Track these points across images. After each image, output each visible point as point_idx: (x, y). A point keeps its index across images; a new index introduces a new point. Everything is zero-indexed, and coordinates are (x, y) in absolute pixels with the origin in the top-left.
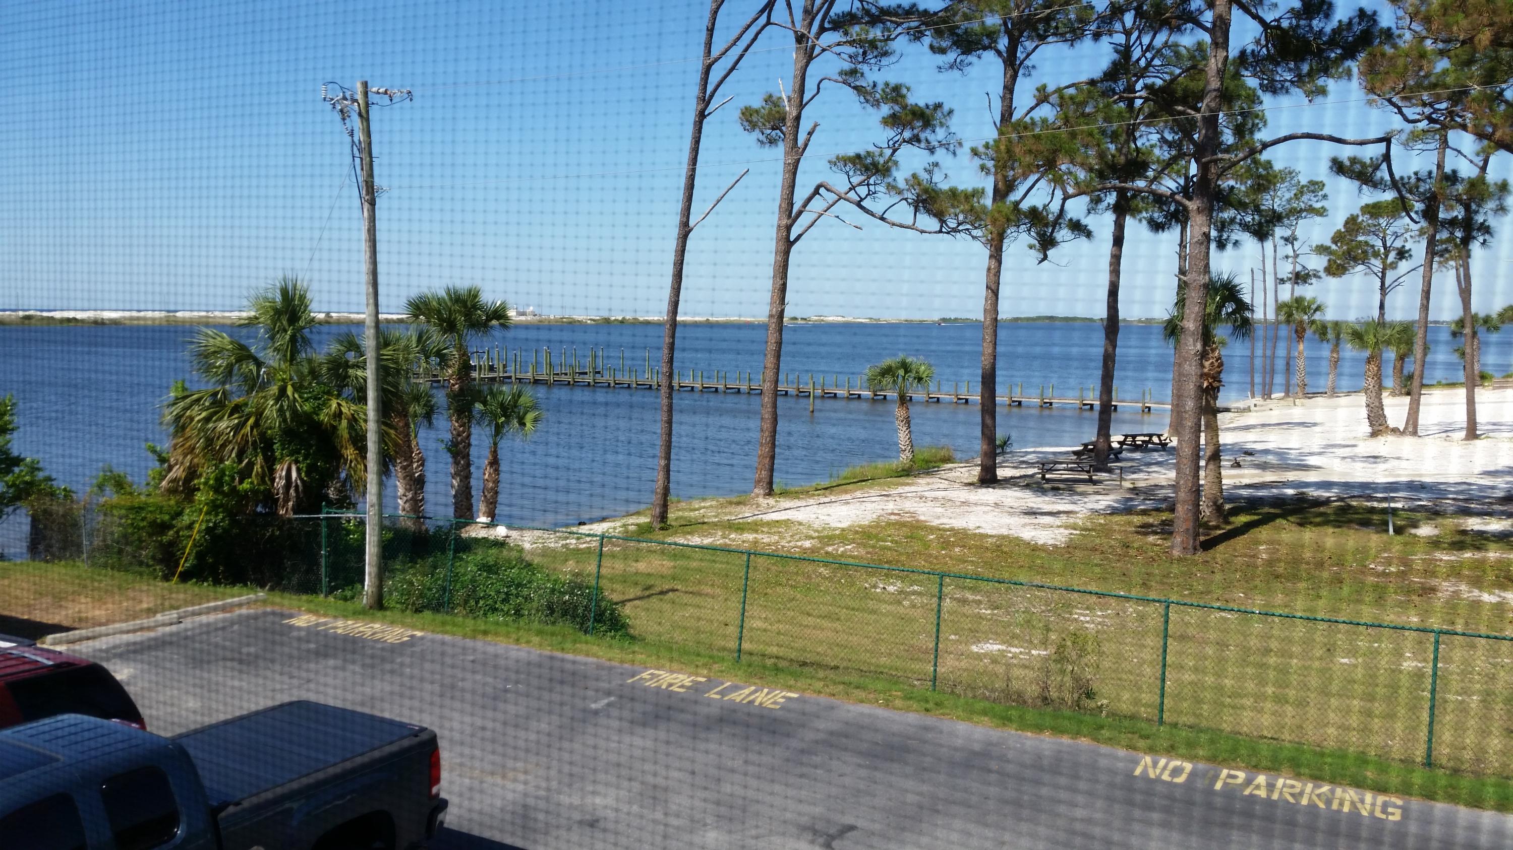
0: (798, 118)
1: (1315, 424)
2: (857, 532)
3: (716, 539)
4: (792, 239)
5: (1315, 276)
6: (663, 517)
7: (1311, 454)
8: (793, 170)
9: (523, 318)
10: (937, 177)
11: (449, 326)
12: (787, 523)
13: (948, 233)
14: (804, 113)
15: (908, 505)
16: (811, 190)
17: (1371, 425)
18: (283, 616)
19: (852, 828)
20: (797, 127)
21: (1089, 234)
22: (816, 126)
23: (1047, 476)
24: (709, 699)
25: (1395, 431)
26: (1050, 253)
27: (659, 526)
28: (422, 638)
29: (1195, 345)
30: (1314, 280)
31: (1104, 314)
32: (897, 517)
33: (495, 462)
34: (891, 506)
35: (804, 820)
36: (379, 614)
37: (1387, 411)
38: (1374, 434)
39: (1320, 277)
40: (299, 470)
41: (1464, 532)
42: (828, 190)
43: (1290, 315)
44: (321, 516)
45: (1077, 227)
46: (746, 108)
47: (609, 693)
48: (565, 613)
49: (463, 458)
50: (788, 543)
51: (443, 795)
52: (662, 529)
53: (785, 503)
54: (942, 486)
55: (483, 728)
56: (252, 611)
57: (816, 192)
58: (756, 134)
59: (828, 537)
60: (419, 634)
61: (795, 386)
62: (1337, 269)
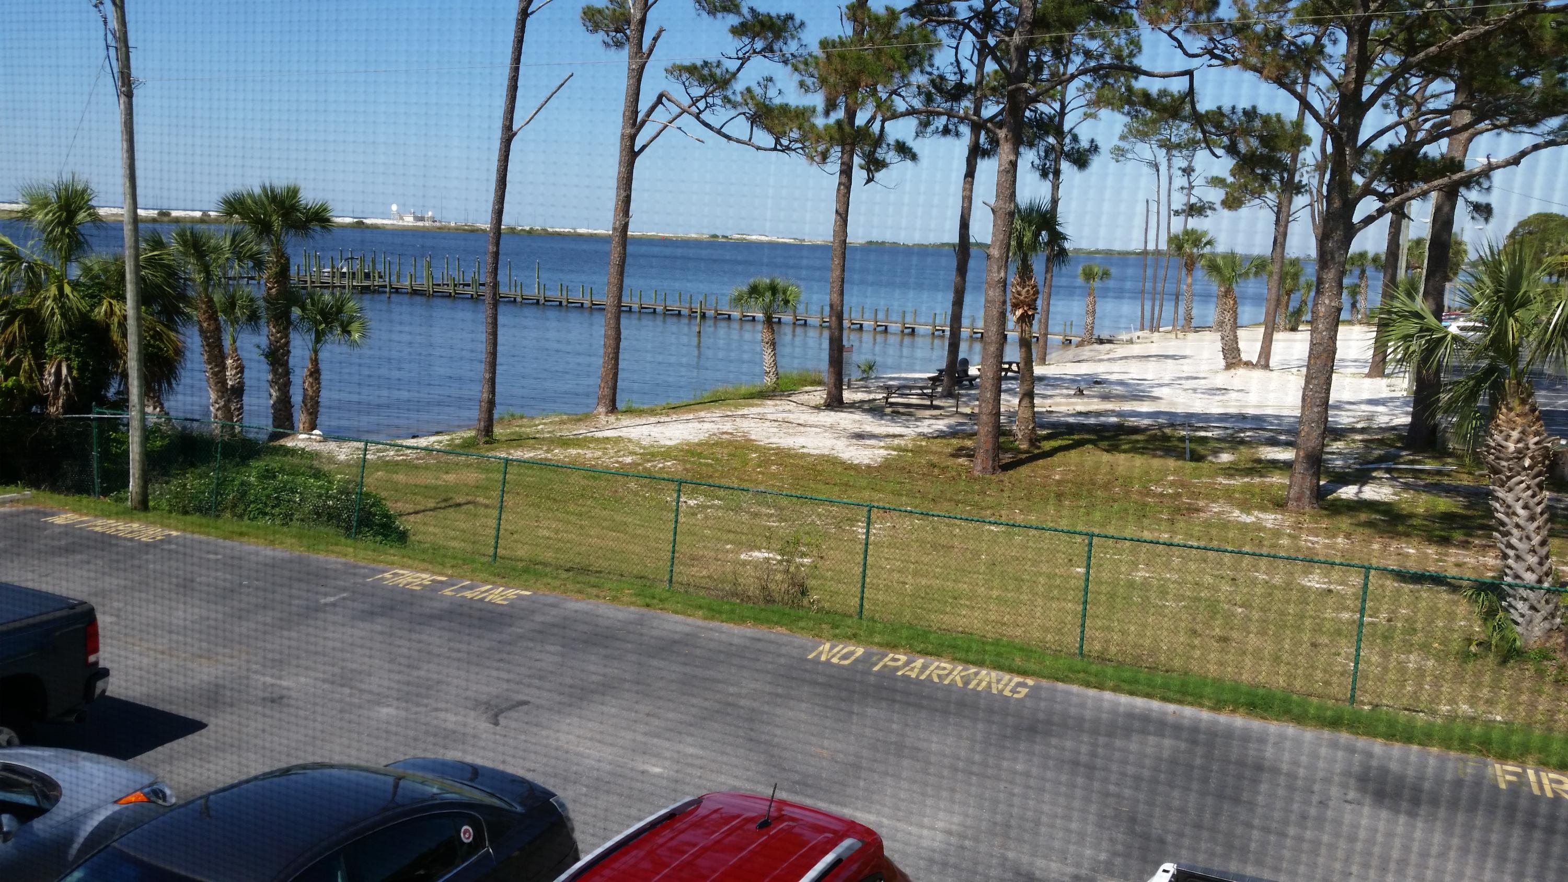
0: (642, 22)
1: (1184, 357)
2: (682, 450)
3: (539, 454)
4: (636, 149)
5: (1210, 208)
6: (488, 430)
7: (1160, 385)
8: (637, 76)
9: (420, 224)
10: (772, 93)
11: (264, 228)
12: (619, 440)
13: (783, 151)
14: (650, 15)
15: (744, 425)
16: (655, 99)
17: (1225, 358)
18: (46, 515)
19: (526, 703)
20: (641, 31)
21: (914, 157)
22: (661, 31)
23: (891, 400)
24: (442, 595)
25: (1248, 364)
26: (879, 176)
27: (483, 440)
28: (177, 537)
29: (999, 272)
30: (1209, 212)
31: (956, 239)
32: (728, 437)
33: (315, 373)
34: (728, 427)
35: (484, 698)
36: (142, 515)
37: (1241, 345)
38: (1229, 366)
39: (1215, 209)
40: (70, 369)
41: (1259, 461)
42: (669, 100)
43: (1180, 248)
44: (91, 416)
45: (903, 149)
46: (588, 8)
47: (345, 590)
48: (330, 517)
49: (281, 365)
50: (609, 459)
51: (102, 664)
52: (486, 442)
53: (626, 421)
54: (787, 408)
55: (208, 618)
56: (14, 509)
57: (659, 101)
58: (601, 35)
59: (652, 454)
60: (174, 533)
61: (688, 305)
62: (1233, 202)
